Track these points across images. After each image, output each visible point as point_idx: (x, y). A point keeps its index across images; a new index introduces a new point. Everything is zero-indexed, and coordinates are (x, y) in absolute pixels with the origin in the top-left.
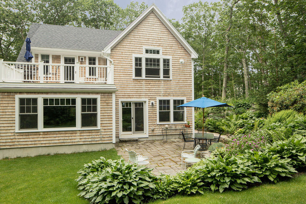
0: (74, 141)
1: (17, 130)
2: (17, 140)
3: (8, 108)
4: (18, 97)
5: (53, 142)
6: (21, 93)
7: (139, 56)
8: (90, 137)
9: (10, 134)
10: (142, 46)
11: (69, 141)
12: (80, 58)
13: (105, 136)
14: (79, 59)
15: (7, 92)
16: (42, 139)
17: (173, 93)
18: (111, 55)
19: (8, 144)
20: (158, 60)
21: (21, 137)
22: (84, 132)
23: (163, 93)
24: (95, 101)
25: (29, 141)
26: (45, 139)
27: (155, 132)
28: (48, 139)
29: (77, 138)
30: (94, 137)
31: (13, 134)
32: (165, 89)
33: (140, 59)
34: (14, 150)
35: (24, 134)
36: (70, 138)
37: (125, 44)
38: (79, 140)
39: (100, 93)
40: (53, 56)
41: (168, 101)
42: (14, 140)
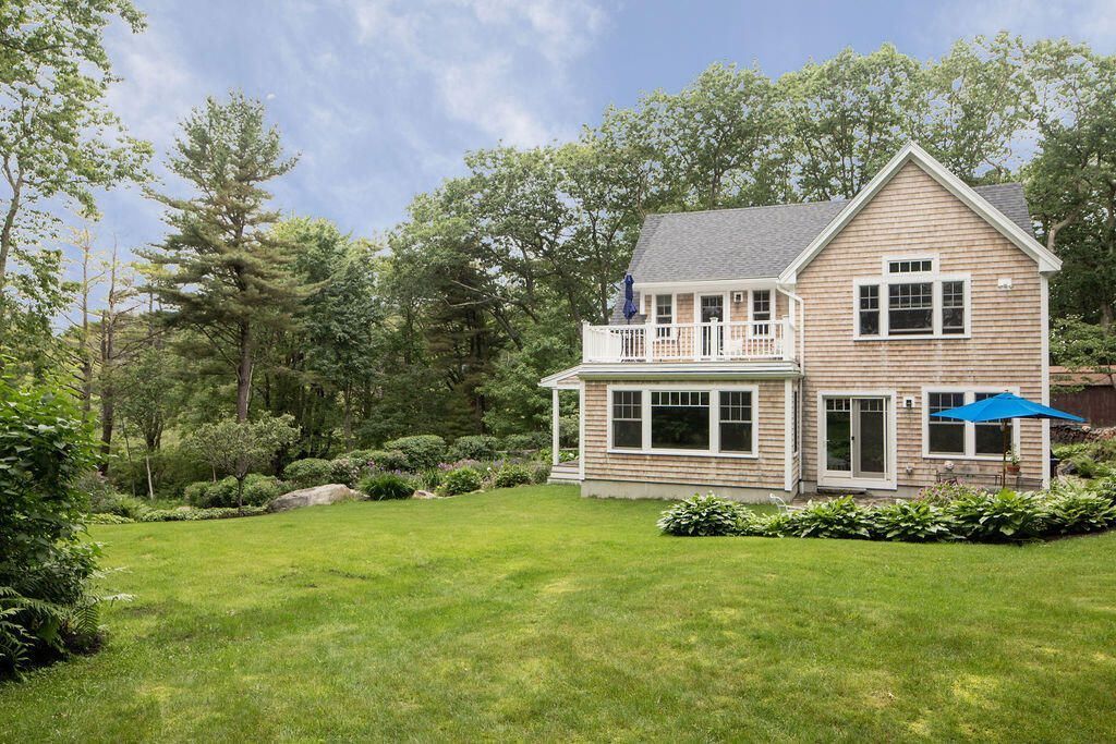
0: (705, 477)
1: (610, 449)
2: (609, 466)
3: (597, 408)
4: (611, 388)
5: (667, 475)
6: (615, 381)
7: (869, 281)
8: (738, 472)
9: (599, 455)
10: (879, 254)
11: (696, 477)
12: (735, 294)
13: (767, 474)
14: (732, 298)
15: (596, 381)
16: (649, 468)
17: (977, 374)
18: (798, 287)
19: (595, 472)
20: (928, 287)
21: (616, 462)
22: (726, 461)
23: (941, 374)
25: (628, 469)
26: (654, 469)
27: (915, 477)
28: (660, 469)
29: (711, 473)
30: (744, 472)
31: (603, 455)
32: (949, 363)
33: (875, 290)
34: (605, 483)
35: (621, 456)
36: (699, 471)
37: (834, 257)
38: (715, 477)
39: (758, 381)
40: (678, 296)
41: (959, 397)
42: (605, 466)
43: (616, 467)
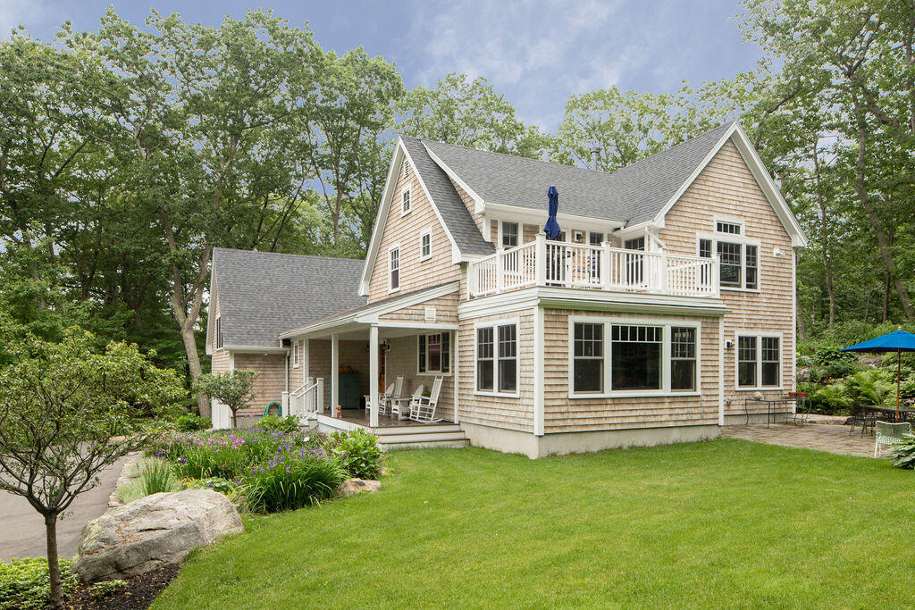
0: (659, 419)
1: (572, 395)
2: (571, 416)
4: (573, 319)
5: (627, 420)
6: (577, 311)
7: (706, 236)
8: (685, 411)
9: (560, 402)
10: (711, 213)
11: (652, 419)
12: (576, 233)
13: (706, 410)
14: (573, 237)
15: (556, 310)
16: (610, 414)
17: (763, 322)
19: (557, 423)
20: (738, 246)
21: (577, 409)
23: (745, 321)
24: (692, 331)
25: (586, 417)
26: (616, 414)
27: (732, 408)
28: (620, 414)
29: (664, 415)
30: (690, 411)
31: (564, 403)
32: (749, 312)
33: (709, 243)
34: (565, 437)
35: (583, 402)
36: (655, 413)
38: (667, 418)
39: (700, 317)
40: (525, 226)
41: (754, 339)
42: (566, 416)
43: (579, 416)
